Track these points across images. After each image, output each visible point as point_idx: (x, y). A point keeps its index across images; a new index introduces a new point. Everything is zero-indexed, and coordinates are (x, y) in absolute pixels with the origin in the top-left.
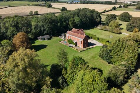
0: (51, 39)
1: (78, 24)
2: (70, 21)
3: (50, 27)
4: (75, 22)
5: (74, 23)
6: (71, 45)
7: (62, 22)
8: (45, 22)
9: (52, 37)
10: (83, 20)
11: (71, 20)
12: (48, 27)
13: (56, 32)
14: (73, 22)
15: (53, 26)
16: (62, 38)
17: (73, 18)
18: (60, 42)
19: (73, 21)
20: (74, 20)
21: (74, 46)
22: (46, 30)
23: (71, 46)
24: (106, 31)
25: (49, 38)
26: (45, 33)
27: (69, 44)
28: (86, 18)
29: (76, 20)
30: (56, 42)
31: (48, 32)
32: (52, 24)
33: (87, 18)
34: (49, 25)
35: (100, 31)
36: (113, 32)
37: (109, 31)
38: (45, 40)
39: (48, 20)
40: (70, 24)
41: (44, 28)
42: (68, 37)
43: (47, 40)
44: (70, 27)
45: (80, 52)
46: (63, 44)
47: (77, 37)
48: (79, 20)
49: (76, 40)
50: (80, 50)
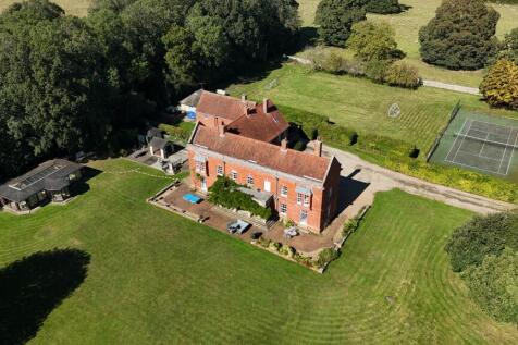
0: (92, 182)
1: (212, 59)
2: (171, 45)
3: (66, 112)
4: (200, 49)
5: (190, 57)
7: (128, 56)
8: (21, 79)
9: (92, 164)
10: (232, 32)
11: (171, 36)
12: (55, 110)
13: (110, 129)
14: (188, 48)
15: (83, 98)
16: (153, 160)
17: (181, 24)
18: (161, 203)
19: (184, 45)
20: (190, 40)
21: (260, 222)
22: (41, 131)
24: (344, 80)
26: (37, 150)
27: (219, 209)
28: (246, 17)
29: (199, 35)
30: (130, 206)
31: (59, 143)
32: (75, 90)
33: (251, 20)
34: (57, 100)
35: (318, 77)
36: (382, 81)
37: (358, 75)
38: (49, 199)
39: (46, 63)
41: (24, 122)
42: (207, 163)
43: (65, 203)
44: (173, 79)
45: (321, 271)
46: (185, 220)
47: (273, 168)
48: (214, 33)
49: (267, 187)
50: (315, 255)
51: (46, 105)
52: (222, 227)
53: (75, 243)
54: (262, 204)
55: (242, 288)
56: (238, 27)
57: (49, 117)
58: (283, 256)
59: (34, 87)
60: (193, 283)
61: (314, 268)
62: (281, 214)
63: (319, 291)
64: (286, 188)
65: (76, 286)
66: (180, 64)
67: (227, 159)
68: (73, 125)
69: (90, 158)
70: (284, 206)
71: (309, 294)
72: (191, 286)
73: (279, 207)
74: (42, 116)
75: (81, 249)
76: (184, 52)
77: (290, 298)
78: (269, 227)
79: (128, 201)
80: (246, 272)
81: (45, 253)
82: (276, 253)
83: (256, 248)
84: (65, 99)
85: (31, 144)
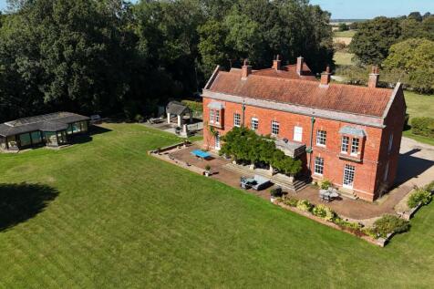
0: (96, 137)
2: (205, 35)
3: (79, 57)
4: (233, 43)
5: (224, 50)
6: (262, 176)
7: (161, 37)
8: (41, 19)
9: (104, 125)
11: (206, 28)
12: (68, 51)
13: (127, 89)
14: (222, 40)
15: (102, 47)
16: (168, 127)
17: (220, 17)
18: (165, 157)
19: (218, 37)
20: (224, 33)
21: (285, 181)
22: (53, 76)
23: (261, 180)
25: (77, 130)
26: (47, 97)
27: (232, 165)
29: (234, 30)
31: (70, 91)
38: (43, 143)
40: (202, 52)
41: (37, 64)
42: (223, 110)
43: (59, 148)
44: (203, 68)
45: (381, 242)
46: (189, 172)
47: (308, 106)
48: (250, 29)
49: (298, 134)
50: (369, 223)
51: (60, 46)
52: (234, 183)
53: (50, 180)
54: (289, 153)
55: (251, 248)
56: (274, 32)
57: (62, 58)
58: (318, 219)
59: (51, 26)
60: (180, 235)
61: (370, 239)
62: (315, 175)
63: (381, 270)
64: (324, 133)
65: (22, 221)
66: (212, 53)
67: (248, 101)
68: (86, 73)
69: (105, 121)
70: (321, 162)
71: (362, 271)
72: (175, 237)
73: (312, 164)
74: (54, 58)
75: (52, 186)
76: (217, 43)
77: (330, 272)
78: (297, 187)
79: (127, 152)
80: (260, 232)
81: (9, 185)
82: (308, 215)
83: (277, 207)
84: (81, 44)
85: (41, 89)
